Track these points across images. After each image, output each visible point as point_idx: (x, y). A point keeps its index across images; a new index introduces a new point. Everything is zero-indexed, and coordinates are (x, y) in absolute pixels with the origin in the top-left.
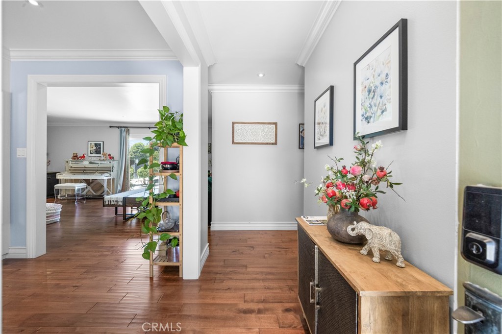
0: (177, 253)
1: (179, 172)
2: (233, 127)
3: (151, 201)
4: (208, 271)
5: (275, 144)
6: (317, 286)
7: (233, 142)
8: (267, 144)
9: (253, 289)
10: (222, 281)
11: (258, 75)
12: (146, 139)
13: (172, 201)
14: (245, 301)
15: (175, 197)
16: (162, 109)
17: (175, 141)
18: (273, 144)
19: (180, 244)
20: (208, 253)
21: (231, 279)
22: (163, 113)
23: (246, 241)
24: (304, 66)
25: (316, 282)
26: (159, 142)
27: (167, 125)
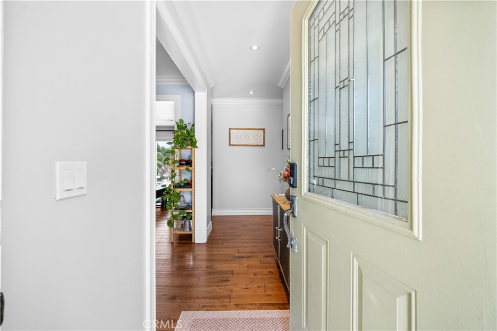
0: (190, 225)
1: (192, 167)
2: (230, 132)
3: (172, 188)
4: (212, 239)
5: (264, 145)
6: (280, 228)
7: (230, 144)
8: (257, 145)
9: (245, 247)
10: (223, 243)
11: (249, 92)
12: (169, 143)
13: (186, 188)
14: (239, 253)
15: (189, 184)
16: (178, 121)
17: (189, 145)
18: (261, 146)
19: (193, 218)
20: (211, 228)
21: (229, 242)
22: (179, 124)
23: (240, 222)
24: (283, 87)
25: (279, 226)
26: (177, 145)
27: (183, 133)
